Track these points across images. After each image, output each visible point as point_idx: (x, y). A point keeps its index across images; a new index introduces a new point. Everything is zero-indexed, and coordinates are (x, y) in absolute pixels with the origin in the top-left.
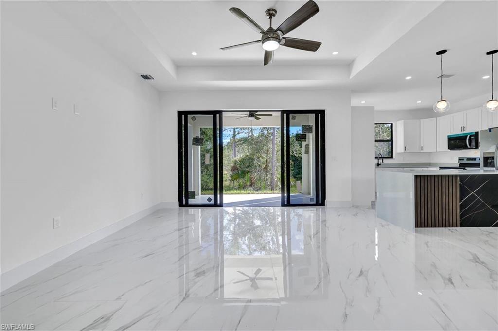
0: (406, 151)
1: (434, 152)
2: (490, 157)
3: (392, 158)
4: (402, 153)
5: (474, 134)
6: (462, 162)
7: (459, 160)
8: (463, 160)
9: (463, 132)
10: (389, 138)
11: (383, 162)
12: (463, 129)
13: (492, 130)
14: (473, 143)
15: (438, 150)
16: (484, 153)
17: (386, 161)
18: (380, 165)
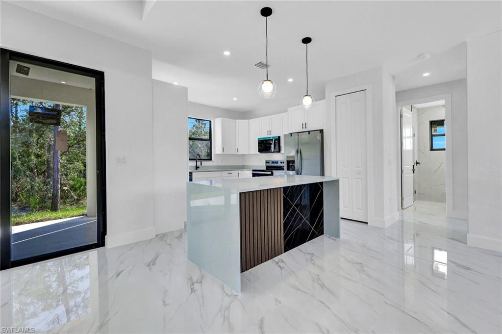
0: (224, 153)
1: (247, 155)
2: (291, 161)
3: (211, 159)
4: (220, 154)
5: (277, 138)
6: (268, 165)
7: (266, 162)
8: (269, 163)
9: (268, 136)
10: (207, 137)
11: (201, 165)
12: (269, 133)
13: (293, 134)
14: (277, 147)
15: (250, 153)
16: (287, 156)
17: (205, 163)
18: (199, 168)
